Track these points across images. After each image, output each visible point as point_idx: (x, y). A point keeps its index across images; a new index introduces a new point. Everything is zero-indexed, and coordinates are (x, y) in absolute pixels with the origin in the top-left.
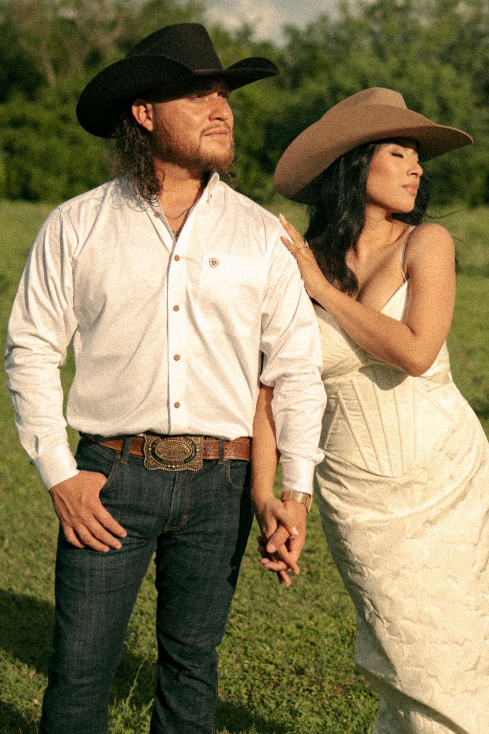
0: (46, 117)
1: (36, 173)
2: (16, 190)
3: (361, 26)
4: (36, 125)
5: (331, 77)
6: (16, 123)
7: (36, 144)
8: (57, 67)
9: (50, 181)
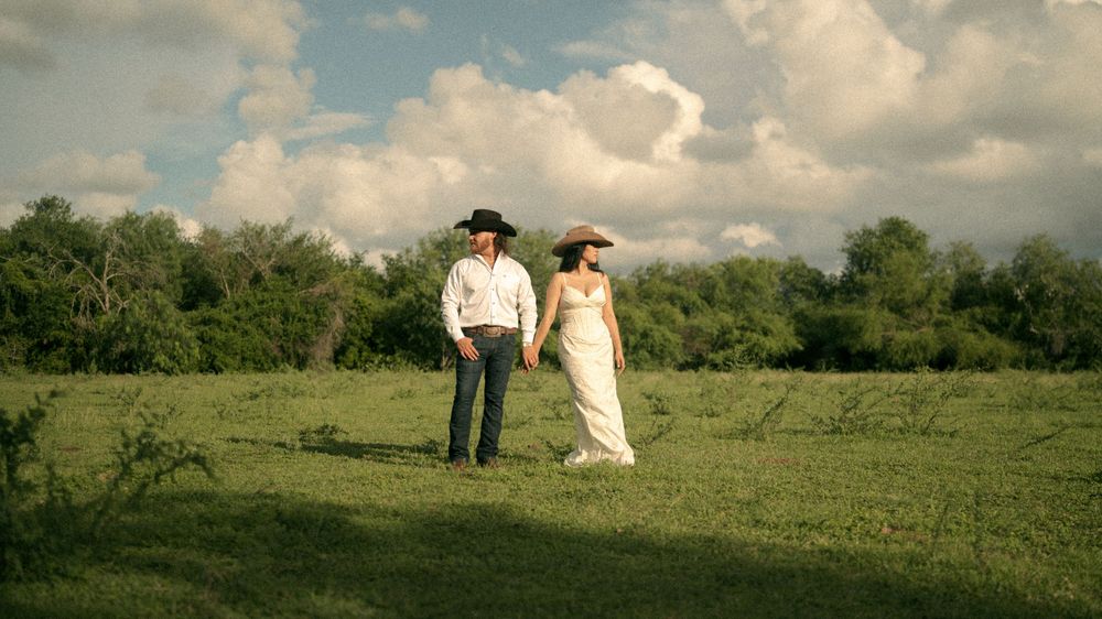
0: (225, 317)
1: (220, 355)
2: (206, 366)
3: (434, 255)
4: (219, 323)
5: (417, 288)
6: (205, 322)
7: (220, 336)
8: (231, 286)
9: (229, 360)
